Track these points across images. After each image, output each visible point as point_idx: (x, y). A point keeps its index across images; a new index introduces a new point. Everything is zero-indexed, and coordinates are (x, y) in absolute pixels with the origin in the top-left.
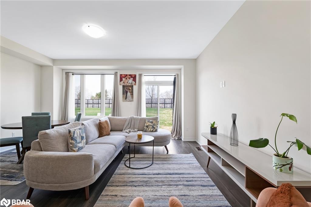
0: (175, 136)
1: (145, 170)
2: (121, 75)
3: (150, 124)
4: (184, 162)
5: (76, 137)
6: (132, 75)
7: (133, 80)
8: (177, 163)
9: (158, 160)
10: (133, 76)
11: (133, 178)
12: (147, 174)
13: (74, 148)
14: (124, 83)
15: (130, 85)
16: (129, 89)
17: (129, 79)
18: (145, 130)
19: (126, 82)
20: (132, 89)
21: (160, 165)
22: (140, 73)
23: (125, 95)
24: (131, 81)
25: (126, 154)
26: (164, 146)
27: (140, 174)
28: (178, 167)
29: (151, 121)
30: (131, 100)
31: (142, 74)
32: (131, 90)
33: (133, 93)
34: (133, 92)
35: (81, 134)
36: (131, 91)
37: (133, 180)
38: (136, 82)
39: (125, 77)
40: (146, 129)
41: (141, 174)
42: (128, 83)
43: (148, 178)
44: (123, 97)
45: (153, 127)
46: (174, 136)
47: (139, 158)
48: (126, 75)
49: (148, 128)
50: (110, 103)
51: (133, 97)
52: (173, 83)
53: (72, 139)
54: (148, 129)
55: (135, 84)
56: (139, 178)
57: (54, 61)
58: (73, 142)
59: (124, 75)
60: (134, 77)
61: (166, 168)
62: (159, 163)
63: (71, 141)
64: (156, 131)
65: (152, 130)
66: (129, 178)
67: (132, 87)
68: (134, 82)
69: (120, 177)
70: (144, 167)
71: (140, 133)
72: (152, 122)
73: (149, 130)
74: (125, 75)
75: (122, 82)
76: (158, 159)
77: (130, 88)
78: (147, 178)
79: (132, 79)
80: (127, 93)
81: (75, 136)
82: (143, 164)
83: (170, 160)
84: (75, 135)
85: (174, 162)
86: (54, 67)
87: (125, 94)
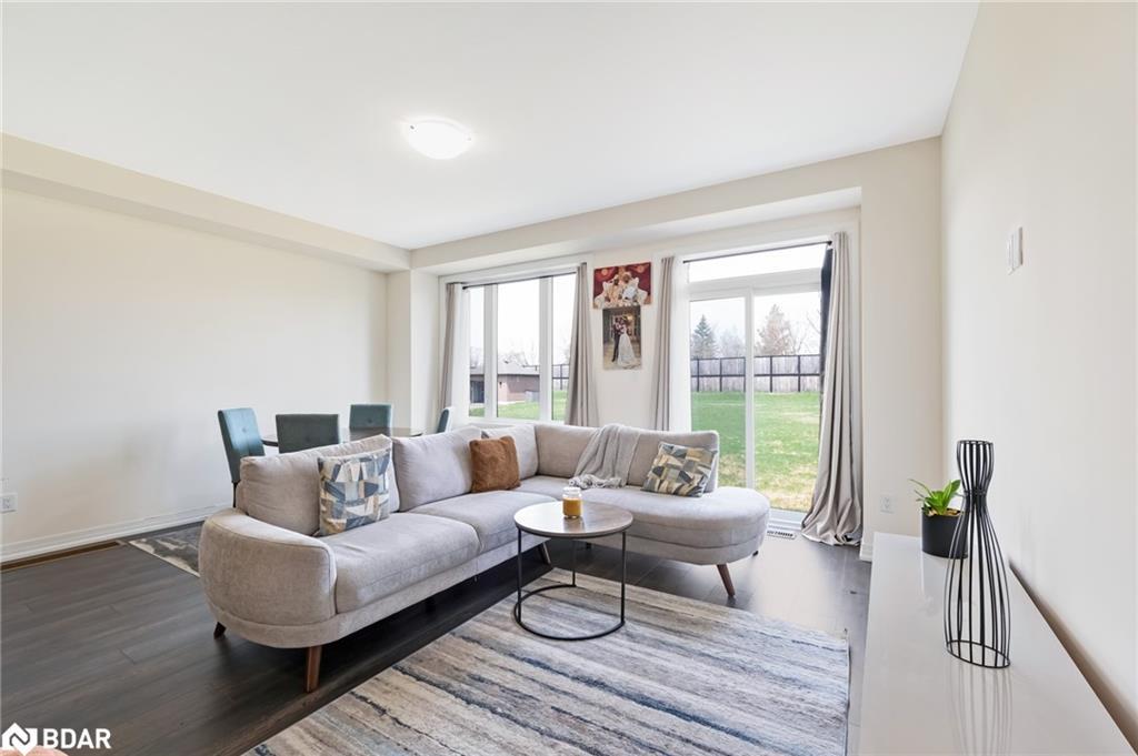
0: (825, 530)
1: (563, 649)
2: (598, 271)
3: (674, 461)
4: (767, 666)
5: (342, 485)
6: (637, 266)
7: (640, 286)
8: (725, 660)
9: (652, 621)
10: (641, 270)
11: (492, 666)
12: (553, 667)
13: (333, 517)
14: (608, 299)
15: (629, 307)
16: (627, 323)
17: (627, 282)
18: (647, 484)
19: (616, 294)
20: (638, 322)
21: (637, 647)
22: (667, 253)
23: (613, 346)
24: (631, 288)
25: (556, 569)
26: (715, 566)
27: (530, 661)
28: (713, 681)
29: (680, 450)
30: (632, 363)
31: (673, 258)
32: (633, 324)
33: (640, 334)
34: (640, 329)
35: (365, 477)
36: (632, 328)
37: (484, 676)
38: (649, 294)
39: (612, 276)
40: (653, 481)
41: (533, 658)
42: (620, 298)
43: (542, 684)
44: (605, 350)
45: (683, 476)
46: (820, 526)
47: (587, 593)
48: (616, 270)
49: (660, 476)
50: (564, 376)
51: (640, 352)
52: (820, 280)
53: (328, 488)
54: (661, 482)
55: (648, 301)
56: (509, 675)
57: (411, 254)
58: (329, 497)
59: (608, 269)
60: (643, 274)
61: (651, 669)
62: (645, 638)
63: (323, 495)
64: (693, 493)
65: (676, 485)
66: (479, 664)
67: (636, 311)
68: (643, 294)
69: (458, 648)
70: (571, 635)
71: (574, 496)
72: (681, 455)
73: (665, 484)
74: (611, 271)
75: (601, 297)
76: (656, 615)
77: (630, 318)
78: (538, 686)
79: (637, 280)
80: (617, 338)
81: (337, 480)
82: (580, 622)
83: (708, 634)
84: (341, 478)
85: (712, 651)
86: (413, 271)
87: (613, 340)
